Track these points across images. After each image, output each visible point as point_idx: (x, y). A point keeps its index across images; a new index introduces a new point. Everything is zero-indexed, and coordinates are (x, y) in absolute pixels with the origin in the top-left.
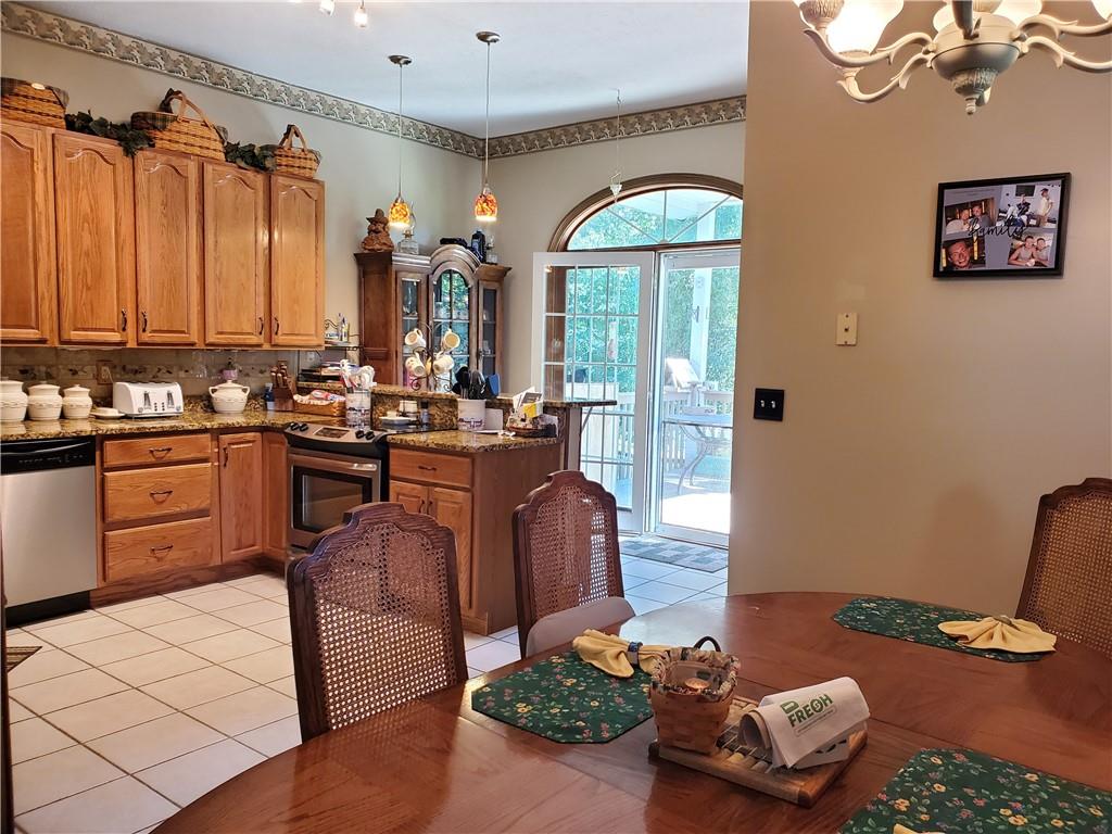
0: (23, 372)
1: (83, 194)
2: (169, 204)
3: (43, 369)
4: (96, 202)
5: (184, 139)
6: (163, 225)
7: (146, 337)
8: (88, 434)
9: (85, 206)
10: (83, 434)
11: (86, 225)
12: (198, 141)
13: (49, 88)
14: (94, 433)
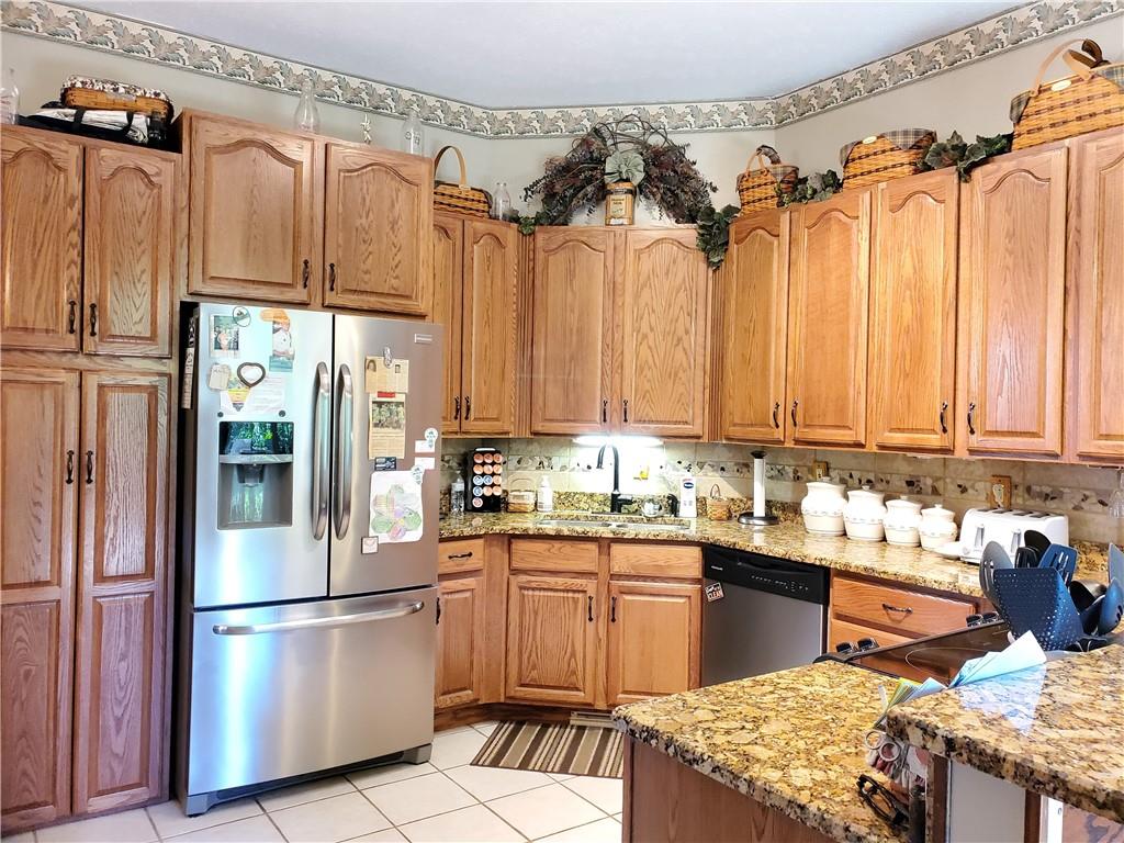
0: (910, 483)
1: (907, 254)
2: (1018, 233)
3: (929, 482)
4: (920, 261)
5: (1046, 119)
6: (1008, 268)
7: (976, 441)
8: (812, 562)
9: (908, 269)
10: (807, 561)
11: (908, 293)
12: (1071, 112)
13: (881, 137)
14: (818, 563)
